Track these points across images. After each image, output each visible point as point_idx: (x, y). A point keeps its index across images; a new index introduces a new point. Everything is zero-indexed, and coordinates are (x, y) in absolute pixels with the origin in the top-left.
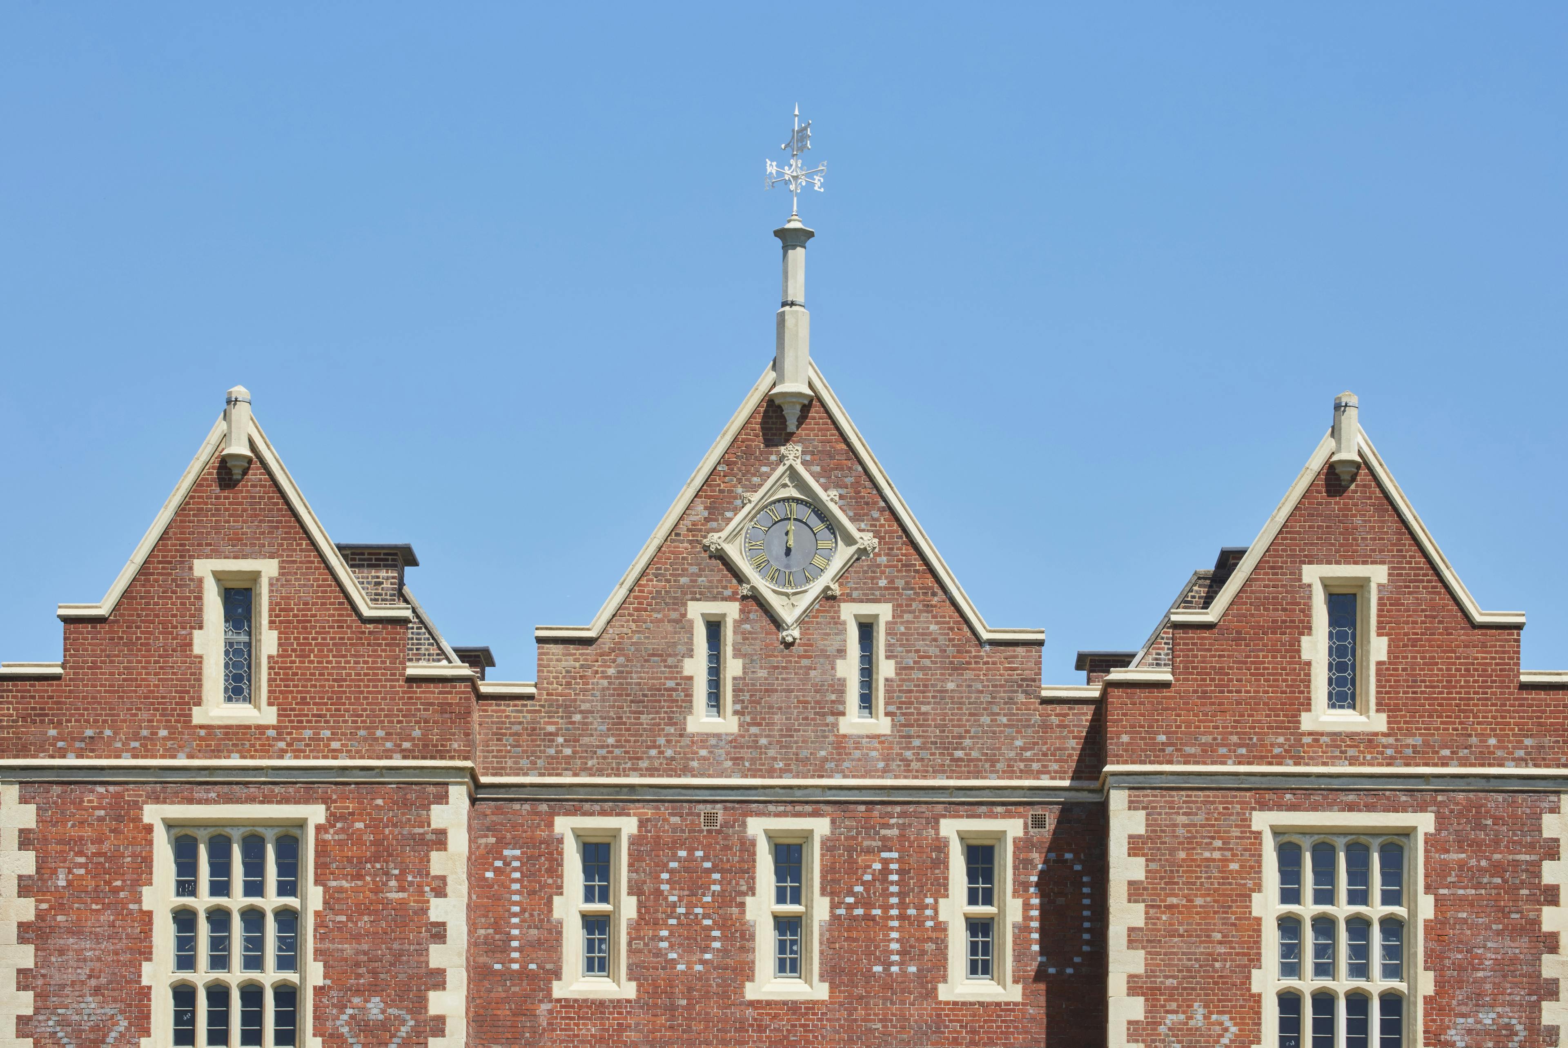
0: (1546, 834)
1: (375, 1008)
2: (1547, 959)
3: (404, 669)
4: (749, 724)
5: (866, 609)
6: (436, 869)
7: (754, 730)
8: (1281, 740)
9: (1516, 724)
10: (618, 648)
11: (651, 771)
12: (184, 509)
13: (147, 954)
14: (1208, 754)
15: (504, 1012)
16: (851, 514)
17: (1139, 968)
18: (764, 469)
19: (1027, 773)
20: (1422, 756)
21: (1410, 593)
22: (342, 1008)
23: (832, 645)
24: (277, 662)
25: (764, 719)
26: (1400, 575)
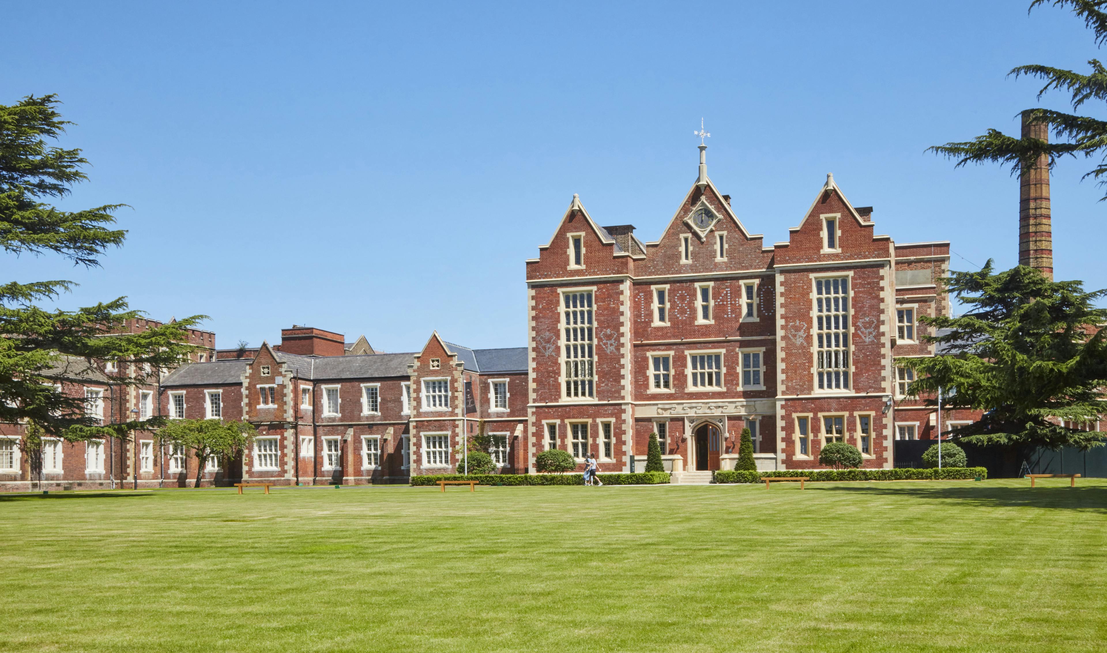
0: (880, 275)
1: (608, 331)
2: (881, 304)
3: (613, 254)
4: (694, 261)
5: (721, 233)
6: (621, 299)
7: (696, 262)
8: (816, 256)
9: (872, 249)
10: (664, 246)
11: (672, 274)
12: (564, 223)
13: (559, 322)
14: (799, 261)
15: (641, 330)
16: (717, 212)
17: (783, 313)
18: (697, 202)
19: (759, 268)
20: (851, 257)
21: (846, 219)
22: (601, 331)
23: (713, 242)
24: (586, 255)
25: (698, 260)
26: (844, 216)
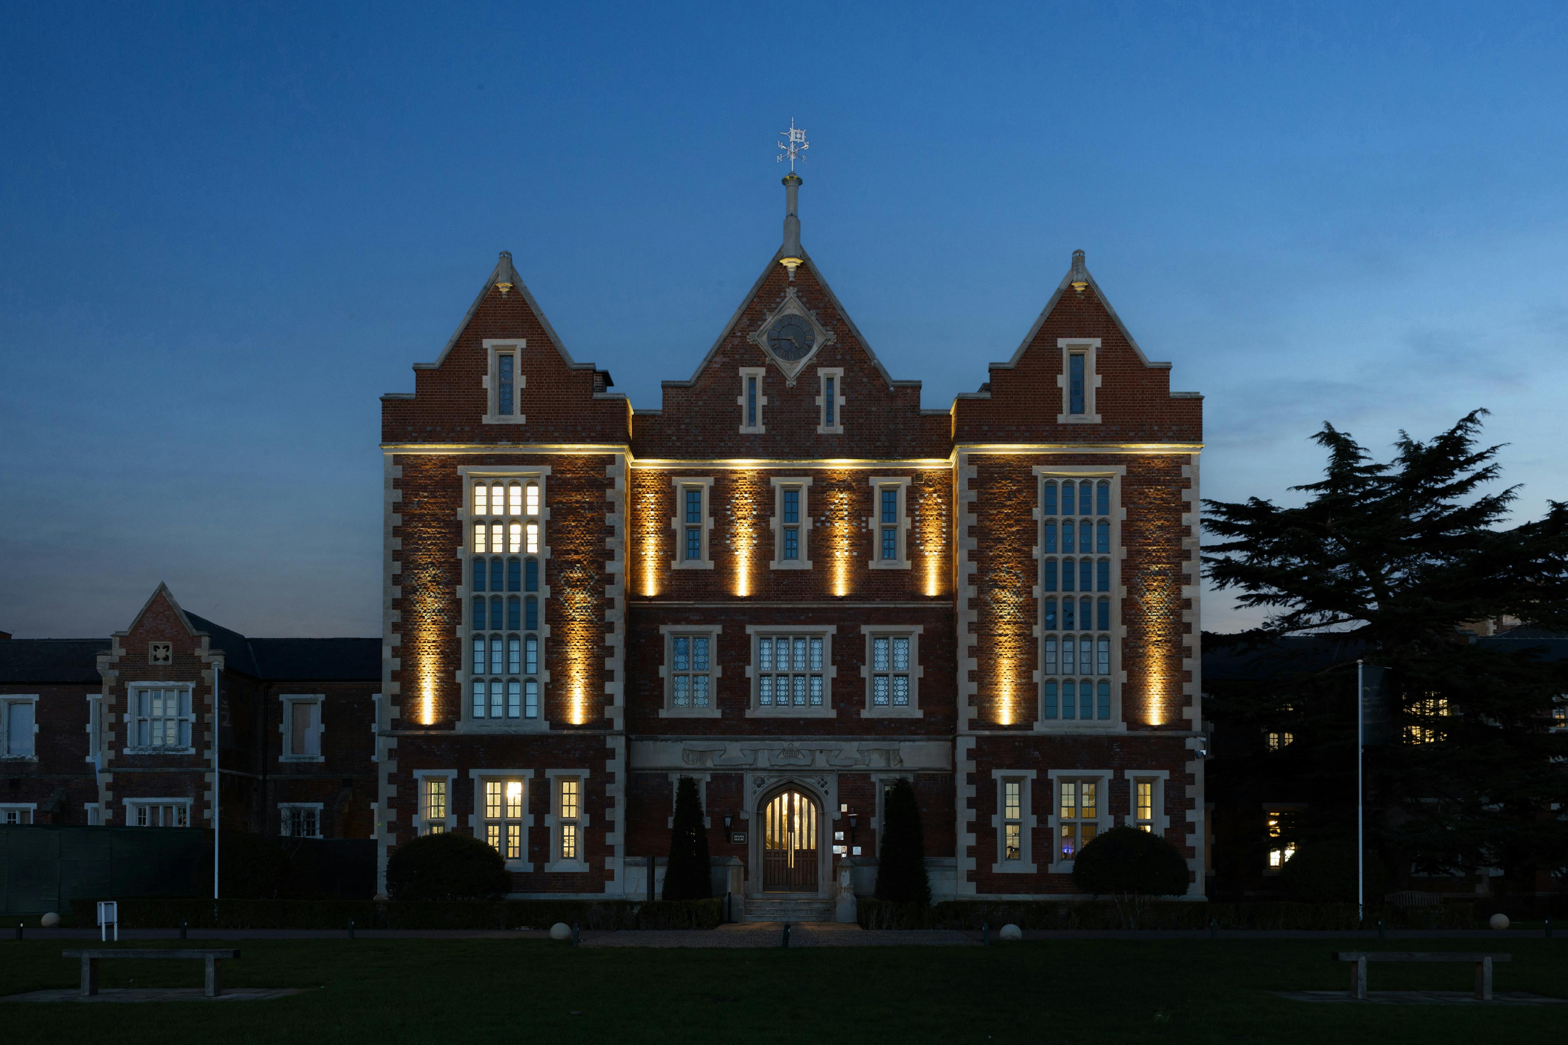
0: (1184, 476)
1: (578, 570)
3: (592, 395)
4: (771, 430)
5: (830, 371)
6: (609, 499)
7: (773, 432)
8: (1047, 428)
9: (1168, 419)
10: (703, 391)
12: (477, 313)
13: (460, 543)
14: (1009, 436)
15: (646, 577)
16: (822, 322)
17: (974, 547)
18: (778, 300)
19: (913, 453)
20: (1120, 436)
21: (1113, 352)
23: (813, 390)
24: (525, 392)
25: (779, 427)
26: (1108, 343)
